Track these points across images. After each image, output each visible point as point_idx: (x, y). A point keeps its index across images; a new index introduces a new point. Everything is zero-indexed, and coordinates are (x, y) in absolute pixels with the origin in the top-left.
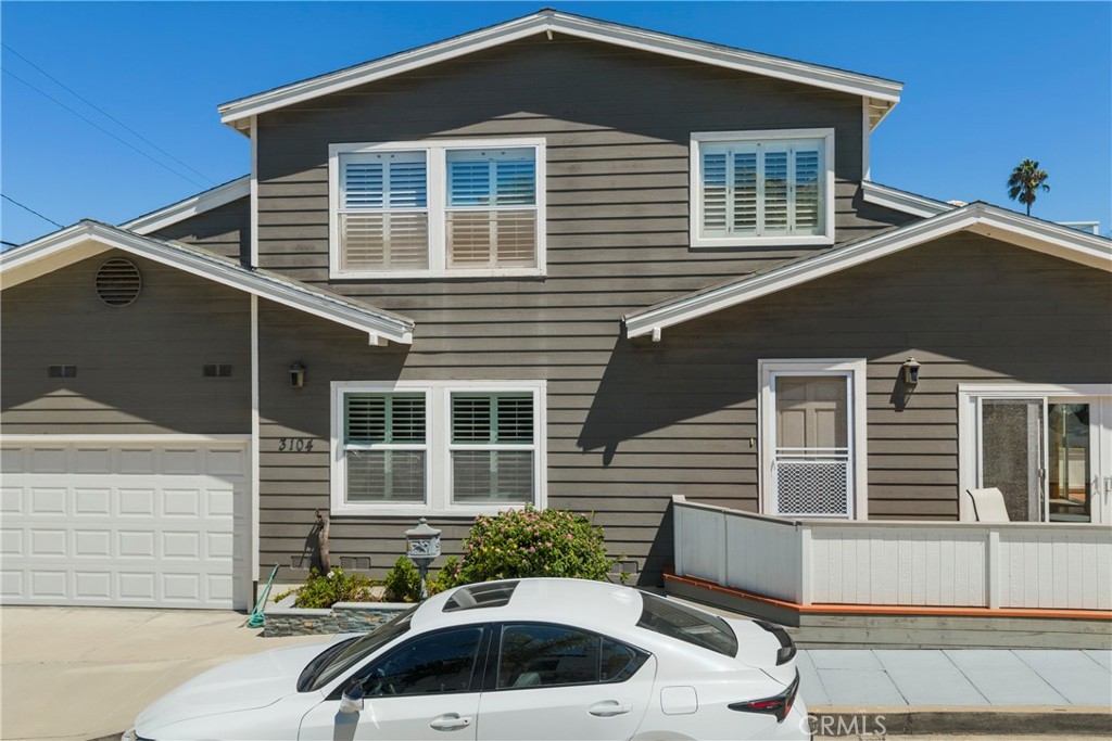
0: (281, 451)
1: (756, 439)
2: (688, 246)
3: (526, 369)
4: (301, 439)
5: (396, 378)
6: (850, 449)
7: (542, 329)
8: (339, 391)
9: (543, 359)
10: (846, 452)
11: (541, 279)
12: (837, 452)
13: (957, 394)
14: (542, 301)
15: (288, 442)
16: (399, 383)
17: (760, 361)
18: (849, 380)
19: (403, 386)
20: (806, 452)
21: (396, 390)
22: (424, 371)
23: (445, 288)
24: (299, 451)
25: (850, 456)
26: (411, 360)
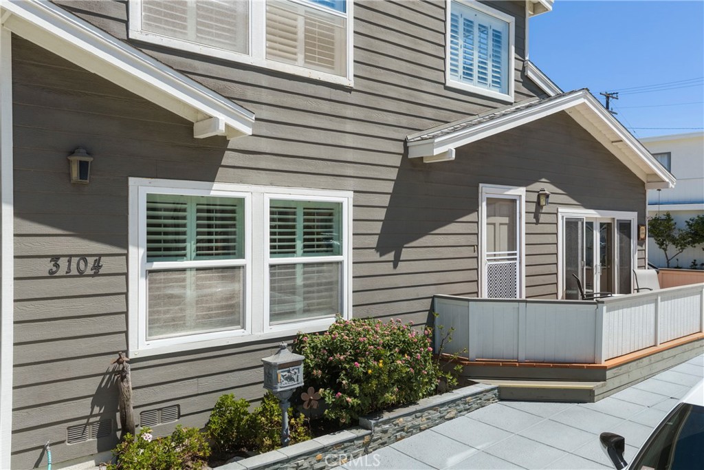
0: (52, 275)
1: (477, 246)
2: (444, 84)
3: (335, 179)
4: (84, 257)
5: (212, 179)
6: (518, 252)
7: (349, 141)
8: (141, 190)
9: (350, 170)
10: (516, 254)
11: (348, 90)
12: (509, 255)
13: (557, 214)
14: (349, 112)
15: (63, 262)
16: (216, 185)
17: (481, 185)
18: (518, 202)
19: (221, 190)
20: (495, 255)
21: (213, 193)
22: (243, 172)
23: (264, 80)
24: (81, 274)
25: (518, 257)
26: (229, 158)
